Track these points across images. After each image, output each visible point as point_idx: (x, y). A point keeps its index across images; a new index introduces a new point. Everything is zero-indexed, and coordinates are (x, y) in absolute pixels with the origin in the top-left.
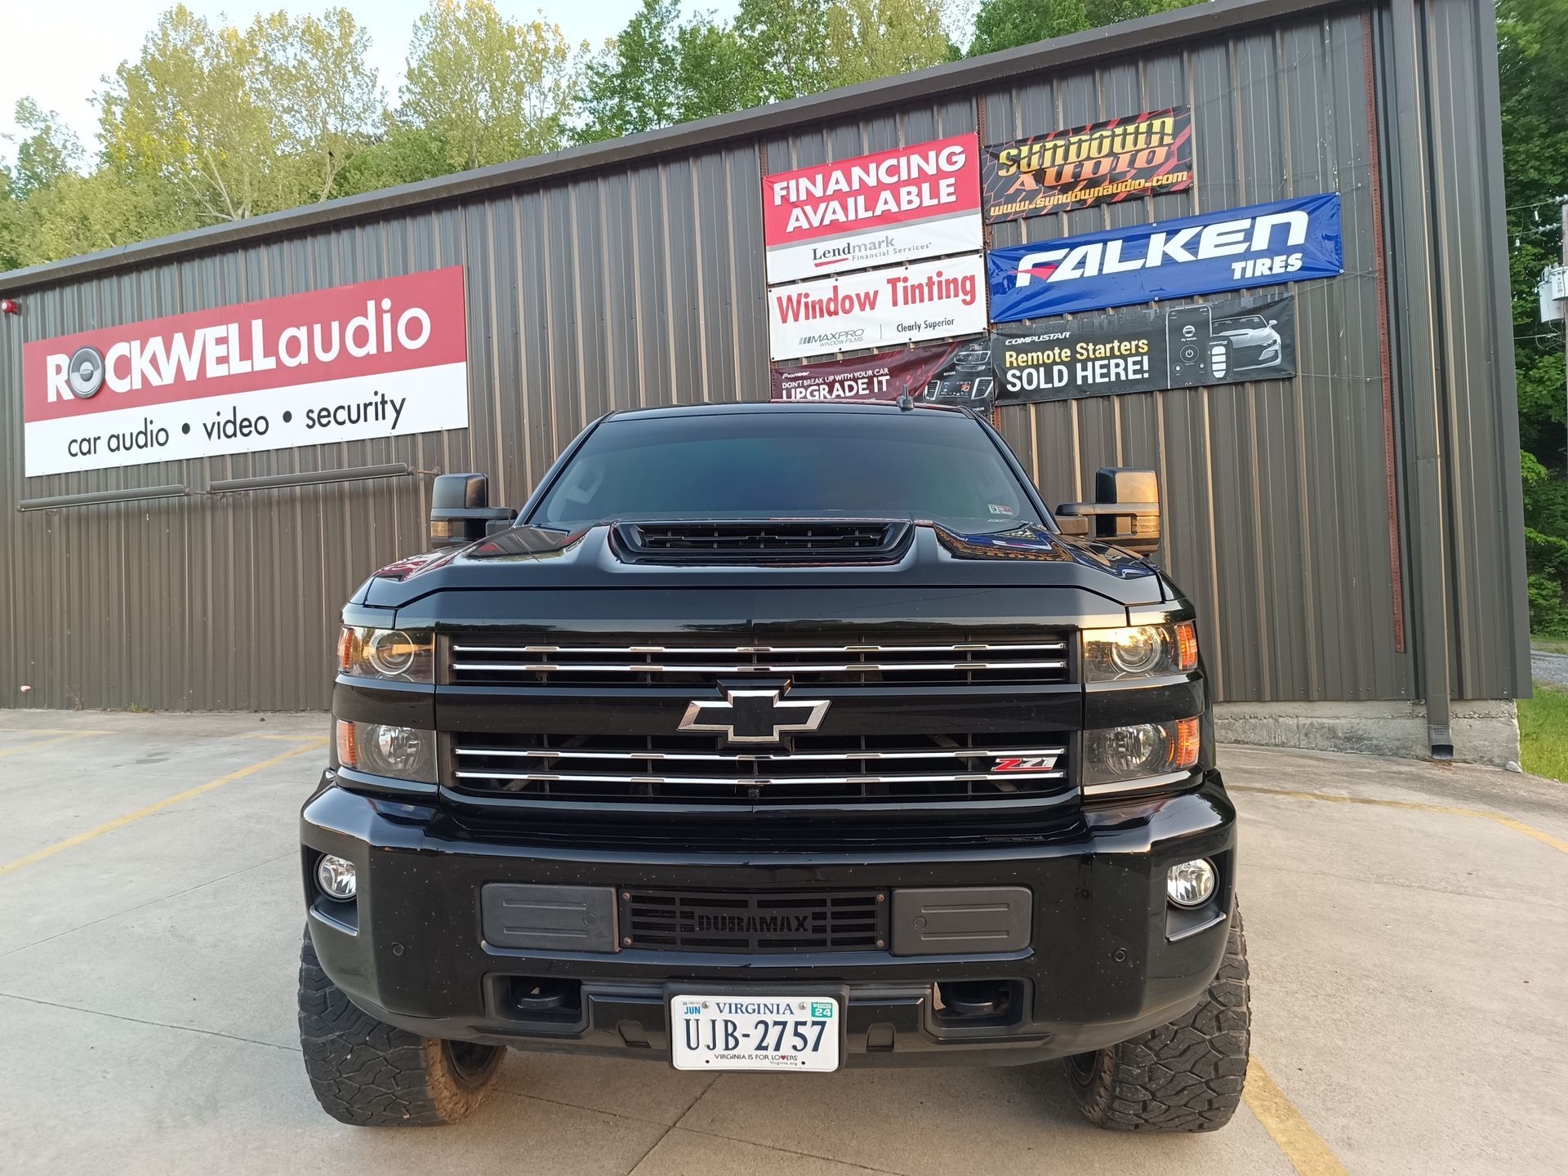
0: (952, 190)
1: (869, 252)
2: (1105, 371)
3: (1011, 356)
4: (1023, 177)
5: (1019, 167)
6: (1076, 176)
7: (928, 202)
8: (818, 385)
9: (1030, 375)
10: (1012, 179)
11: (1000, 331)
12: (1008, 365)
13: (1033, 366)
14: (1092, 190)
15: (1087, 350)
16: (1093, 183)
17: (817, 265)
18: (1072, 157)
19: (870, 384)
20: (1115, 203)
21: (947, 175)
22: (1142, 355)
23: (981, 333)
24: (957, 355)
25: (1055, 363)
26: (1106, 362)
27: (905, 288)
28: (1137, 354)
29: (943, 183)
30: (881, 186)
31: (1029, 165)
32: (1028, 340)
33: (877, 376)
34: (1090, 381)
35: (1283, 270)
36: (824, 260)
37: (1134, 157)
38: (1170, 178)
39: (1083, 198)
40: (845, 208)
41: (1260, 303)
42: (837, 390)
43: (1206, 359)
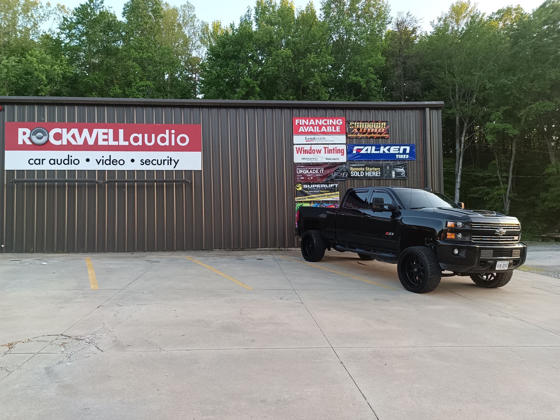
0: (339, 129)
1: (319, 140)
2: (371, 174)
3: (352, 168)
4: (355, 129)
5: (354, 127)
6: (367, 131)
7: (334, 131)
8: (306, 170)
9: (356, 173)
10: (353, 129)
11: (349, 163)
13: (356, 171)
14: (370, 135)
15: (368, 169)
16: (370, 133)
17: (306, 141)
18: (366, 127)
19: (319, 171)
21: (338, 126)
22: (379, 171)
24: (339, 167)
25: (361, 171)
26: (372, 172)
27: (328, 150)
29: (337, 127)
30: (323, 125)
31: (356, 127)
32: (355, 165)
33: (321, 169)
34: (369, 176)
36: (308, 140)
37: (378, 130)
38: (385, 135)
39: (367, 136)
40: (314, 129)
41: (401, 164)
42: (311, 172)
43: (391, 174)
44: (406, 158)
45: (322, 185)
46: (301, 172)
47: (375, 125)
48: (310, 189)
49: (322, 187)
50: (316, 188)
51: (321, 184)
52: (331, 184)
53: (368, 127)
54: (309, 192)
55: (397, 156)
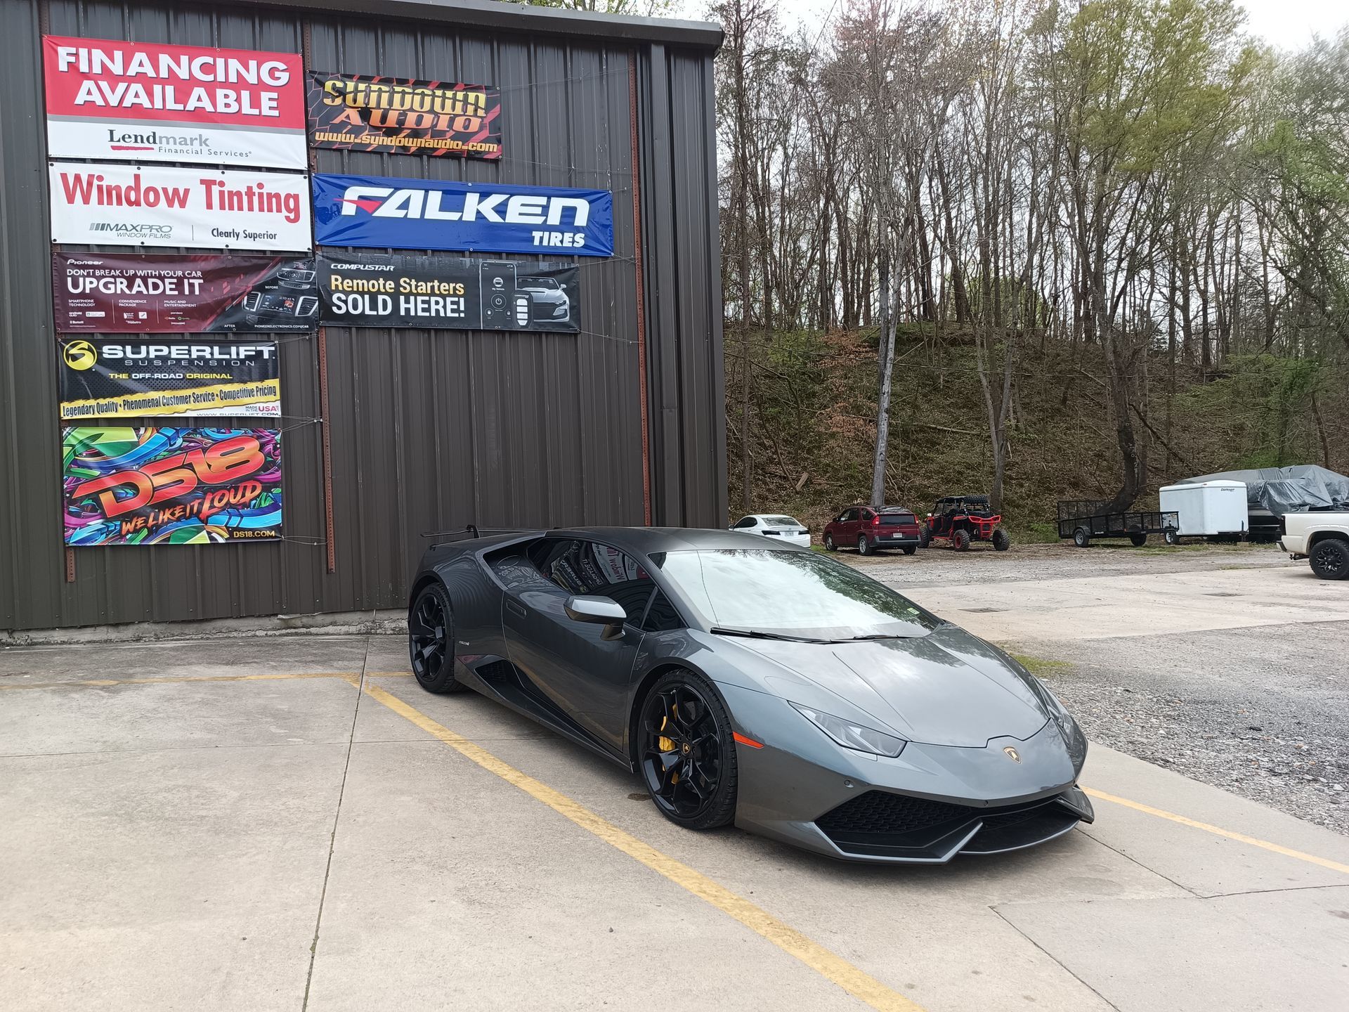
0: (274, 104)
1: (178, 147)
2: (426, 306)
3: (336, 280)
4: (348, 111)
5: (344, 100)
6: (401, 122)
7: (247, 109)
8: (114, 277)
9: (355, 301)
10: (340, 109)
11: (325, 254)
12: (333, 288)
13: (358, 292)
14: (415, 140)
15: (411, 286)
16: (416, 134)
17: (114, 147)
18: (396, 104)
19: (179, 284)
20: (436, 157)
21: (270, 88)
22: (459, 296)
23: (306, 253)
24: (278, 271)
25: (379, 292)
26: (427, 298)
27: (222, 193)
28: (455, 295)
30: (194, 82)
31: (355, 101)
32: (354, 267)
33: (189, 278)
34: (413, 313)
35: (570, 245)
36: (122, 144)
37: (452, 120)
38: (485, 147)
39: (406, 145)
40: (150, 95)
41: (554, 268)
42: (139, 286)
43: (511, 307)
44: (575, 245)
45: (194, 349)
46: (88, 287)
47: (438, 101)
48: (136, 366)
49: (194, 355)
50: (165, 359)
51: (190, 343)
52: (238, 343)
53: (407, 106)
54: (130, 377)
55: (537, 235)
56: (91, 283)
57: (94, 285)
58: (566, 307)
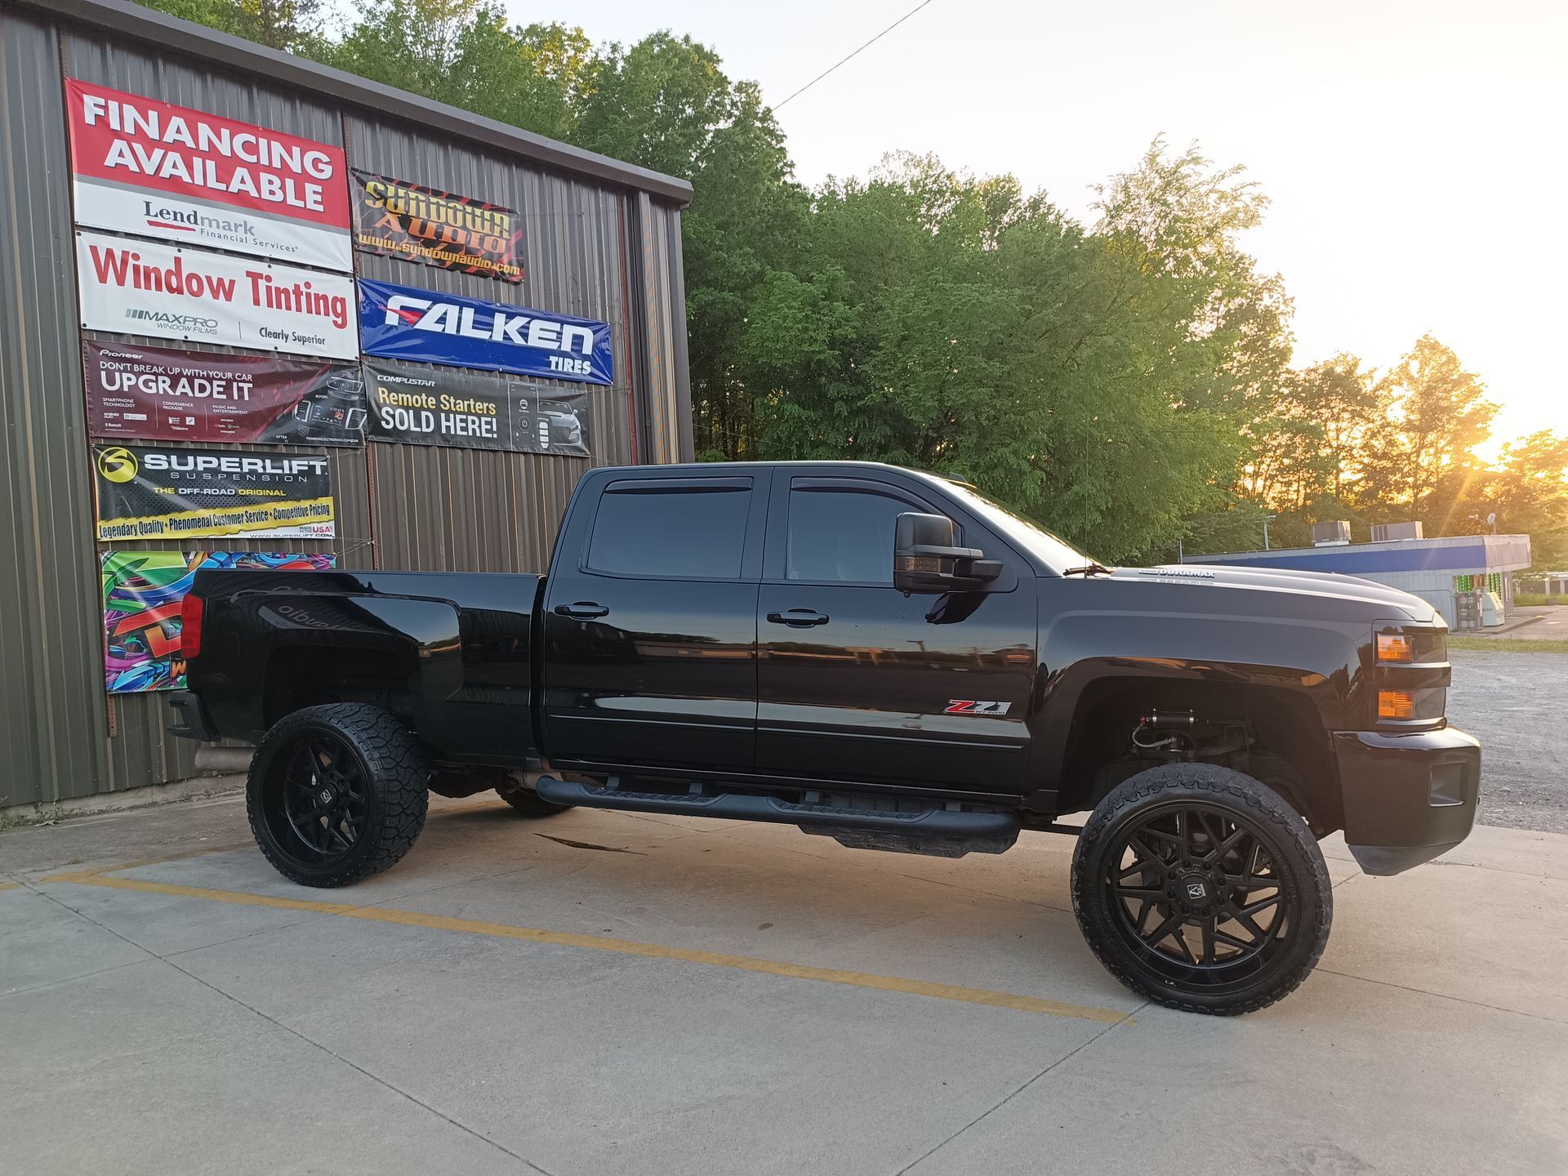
0: (319, 198)
1: (223, 232)
2: (464, 425)
4: (388, 215)
6: (438, 234)
8: (155, 374)
9: (401, 415)
10: (382, 213)
12: (380, 400)
13: (404, 407)
15: (450, 403)
16: (453, 248)
17: (150, 223)
18: (434, 216)
19: (227, 388)
21: (313, 180)
22: (492, 417)
23: (353, 362)
27: (269, 288)
28: (488, 415)
30: (233, 162)
31: (395, 206)
32: (398, 380)
34: (453, 432)
35: (579, 372)
36: (160, 219)
37: (482, 240)
38: (510, 269)
39: (442, 258)
40: (190, 167)
41: (568, 394)
42: (184, 387)
43: (536, 431)
44: (584, 372)
46: (126, 384)
47: (469, 218)
48: (183, 480)
50: (215, 472)
51: (241, 454)
52: (291, 456)
54: (176, 492)
55: (553, 359)
56: (129, 379)
57: (133, 382)
58: (578, 432)
